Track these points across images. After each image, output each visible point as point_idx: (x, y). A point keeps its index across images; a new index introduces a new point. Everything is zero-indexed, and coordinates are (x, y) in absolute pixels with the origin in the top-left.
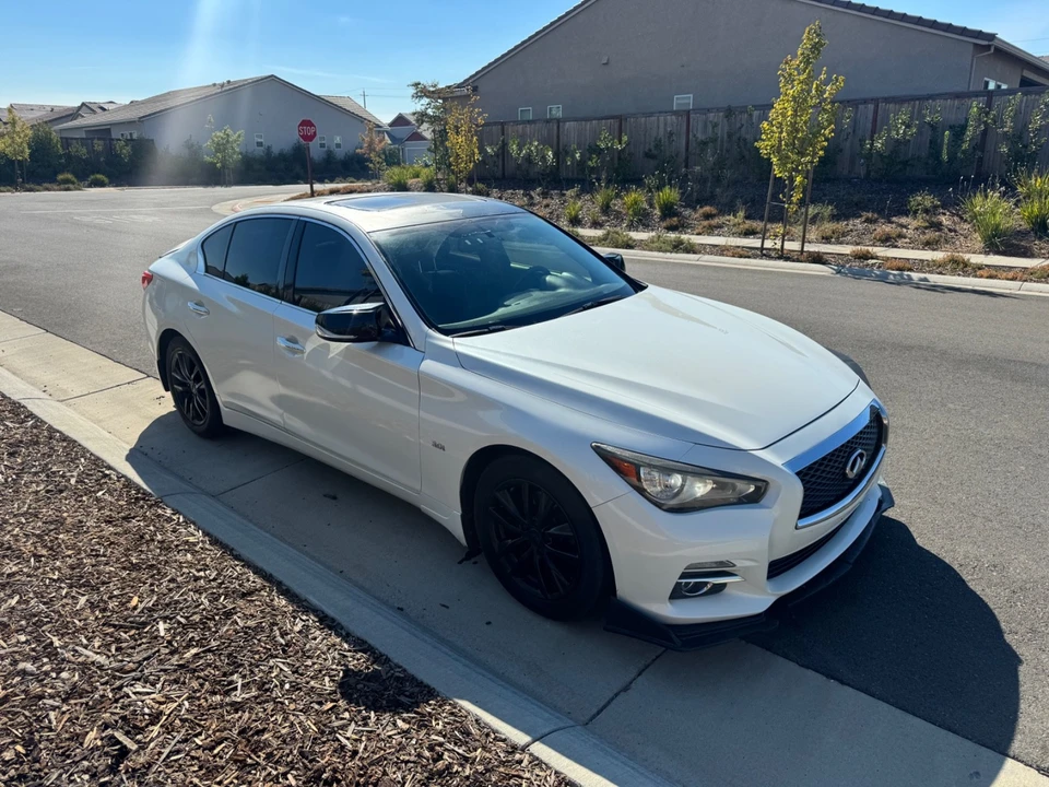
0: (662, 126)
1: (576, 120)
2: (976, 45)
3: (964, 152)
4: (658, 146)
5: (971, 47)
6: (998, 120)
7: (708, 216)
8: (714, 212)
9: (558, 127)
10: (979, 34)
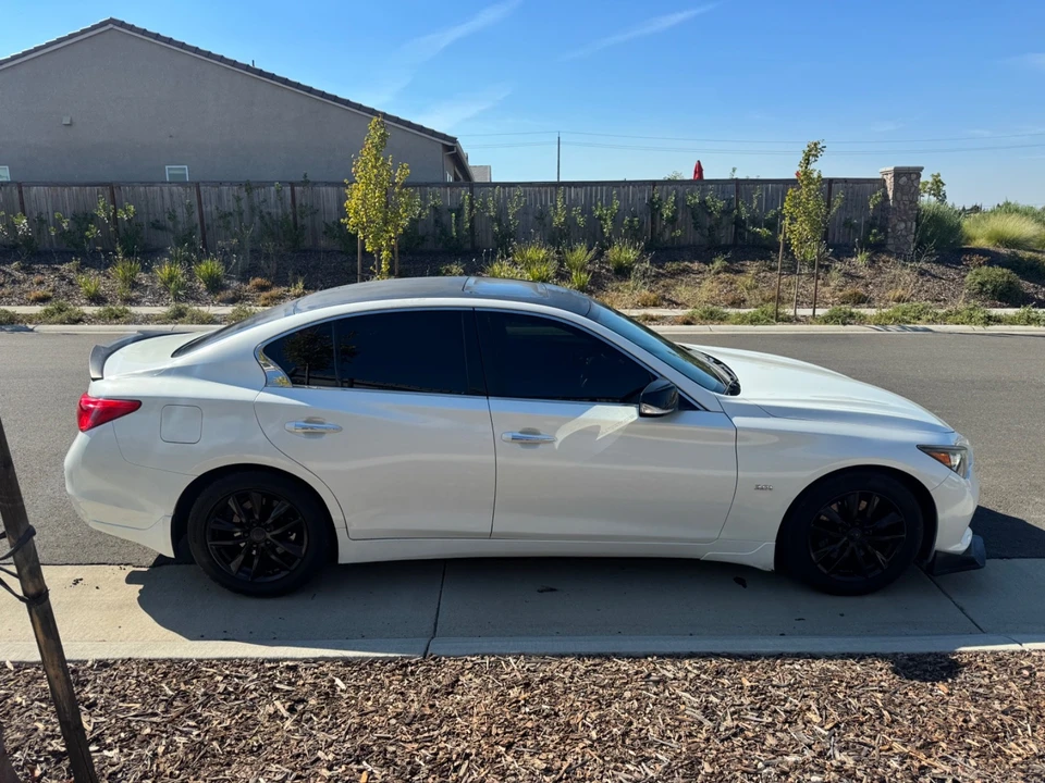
0: (167, 196)
1: (45, 184)
2: (443, 145)
3: (466, 230)
4: (173, 217)
5: (441, 148)
6: (485, 205)
7: (263, 288)
8: (267, 283)
9: (20, 192)
10: (444, 137)
